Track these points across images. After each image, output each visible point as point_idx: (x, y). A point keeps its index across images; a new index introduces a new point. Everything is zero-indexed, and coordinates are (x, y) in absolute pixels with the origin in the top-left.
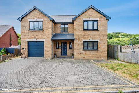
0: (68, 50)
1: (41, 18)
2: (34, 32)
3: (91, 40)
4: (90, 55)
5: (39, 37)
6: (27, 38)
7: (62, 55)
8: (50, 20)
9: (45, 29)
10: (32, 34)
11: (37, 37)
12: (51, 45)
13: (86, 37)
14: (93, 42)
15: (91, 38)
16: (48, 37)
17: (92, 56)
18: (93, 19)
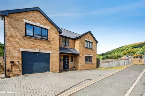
0: (69, 63)
1: (45, 24)
2: (35, 40)
3: (89, 56)
4: (89, 66)
5: (43, 47)
6: (20, 47)
7: (63, 68)
8: (58, 32)
9: (51, 39)
10: (32, 43)
11: (40, 47)
12: (59, 58)
13: (87, 53)
14: (90, 57)
15: (89, 54)
16: (55, 50)
17: (89, 67)
18: (90, 41)
